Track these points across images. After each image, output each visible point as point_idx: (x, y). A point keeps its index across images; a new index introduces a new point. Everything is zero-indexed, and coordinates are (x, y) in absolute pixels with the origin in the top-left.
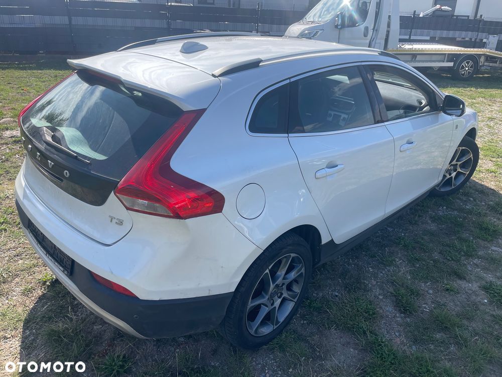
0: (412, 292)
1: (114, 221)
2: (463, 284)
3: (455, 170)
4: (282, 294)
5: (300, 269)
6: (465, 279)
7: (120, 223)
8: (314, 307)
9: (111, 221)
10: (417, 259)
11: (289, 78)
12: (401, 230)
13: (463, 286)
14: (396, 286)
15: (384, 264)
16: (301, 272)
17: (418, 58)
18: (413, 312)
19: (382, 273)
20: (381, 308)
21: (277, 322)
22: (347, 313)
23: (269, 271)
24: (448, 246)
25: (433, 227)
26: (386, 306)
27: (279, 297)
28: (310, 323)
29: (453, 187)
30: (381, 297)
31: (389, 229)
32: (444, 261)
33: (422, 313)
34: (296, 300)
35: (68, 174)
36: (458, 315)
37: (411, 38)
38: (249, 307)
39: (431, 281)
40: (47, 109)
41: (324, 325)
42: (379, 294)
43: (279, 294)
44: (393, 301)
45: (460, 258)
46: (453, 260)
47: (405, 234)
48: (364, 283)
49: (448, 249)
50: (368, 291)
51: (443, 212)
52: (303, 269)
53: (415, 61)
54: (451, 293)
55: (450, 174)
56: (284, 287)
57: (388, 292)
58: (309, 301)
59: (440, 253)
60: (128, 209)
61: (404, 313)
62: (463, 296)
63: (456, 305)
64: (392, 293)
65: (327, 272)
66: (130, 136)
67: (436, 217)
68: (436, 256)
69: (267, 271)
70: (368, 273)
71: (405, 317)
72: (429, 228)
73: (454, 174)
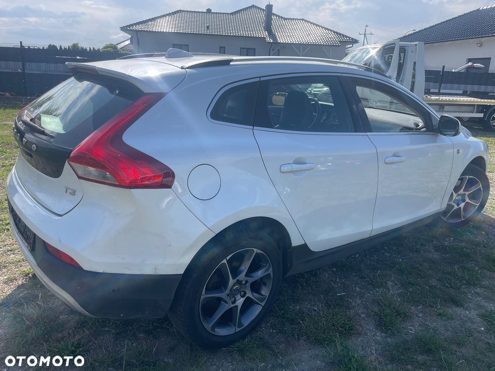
0: (399, 313)
1: (69, 191)
2: (459, 311)
3: (464, 201)
4: (245, 293)
5: (268, 270)
6: (462, 306)
7: (74, 193)
8: (288, 318)
9: (66, 192)
10: (411, 283)
11: (260, 77)
12: (399, 256)
13: (459, 313)
14: (382, 307)
15: (373, 285)
16: (268, 273)
17: (446, 108)
18: (396, 332)
19: (369, 293)
20: (361, 326)
21: (240, 325)
22: (321, 326)
23: (227, 261)
24: (449, 274)
25: (436, 256)
26: (368, 324)
27: (243, 297)
28: (280, 332)
29: (463, 219)
30: (363, 316)
31: (386, 254)
32: (442, 287)
33: (406, 335)
34: (263, 304)
35: (35, 148)
36: (446, 340)
37: (441, 92)
38: (202, 297)
39: (423, 305)
40: (44, 106)
41: (293, 336)
42: (362, 313)
43: (242, 293)
44: (375, 321)
45: (461, 286)
46: (452, 287)
47: (403, 260)
48: (348, 301)
49: (449, 277)
50: (350, 309)
51: (450, 243)
52: (271, 269)
53: (443, 111)
54: (444, 318)
55: (458, 205)
56: (248, 285)
57: (372, 312)
58: (283, 311)
59: (438, 280)
60: (80, 177)
61: (386, 333)
62: (457, 322)
63: (447, 330)
64: (376, 313)
65: (309, 288)
66: (92, 113)
67: (441, 247)
68: (433, 282)
69: (225, 261)
70: (354, 292)
71: (386, 337)
72: (430, 256)
73: (462, 205)
